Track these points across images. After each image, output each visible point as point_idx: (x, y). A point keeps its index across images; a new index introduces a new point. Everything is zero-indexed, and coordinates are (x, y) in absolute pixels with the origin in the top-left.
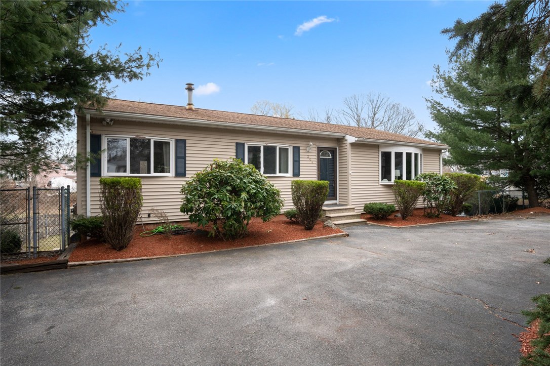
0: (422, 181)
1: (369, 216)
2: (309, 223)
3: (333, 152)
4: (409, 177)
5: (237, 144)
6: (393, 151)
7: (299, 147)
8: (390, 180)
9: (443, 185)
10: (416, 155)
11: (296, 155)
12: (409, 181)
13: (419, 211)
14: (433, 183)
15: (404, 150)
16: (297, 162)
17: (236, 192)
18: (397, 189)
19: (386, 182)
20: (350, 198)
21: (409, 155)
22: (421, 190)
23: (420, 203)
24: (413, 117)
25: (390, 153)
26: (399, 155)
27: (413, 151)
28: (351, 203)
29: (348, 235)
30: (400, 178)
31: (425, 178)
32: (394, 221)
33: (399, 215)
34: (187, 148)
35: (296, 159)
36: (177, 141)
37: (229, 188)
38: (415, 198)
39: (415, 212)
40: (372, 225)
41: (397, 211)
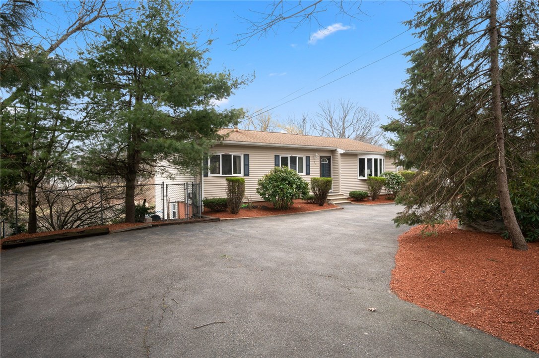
0: (384, 177)
1: (352, 199)
2: (322, 202)
3: (329, 159)
4: (376, 175)
5: (275, 155)
6: (366, 157)
7: (309, 157)
8: (364, 176)
9: (397, 180)
10: (381, 160)
11: (308, 162)
12: (376, 177)
13: (383, 197)
14: (390, 178)
15: (373, 157)
16: (308, 166)
17: (290, 184)
18: (369, 182)
19: (362, 178)
20: (341, 188)
21: (376, 160)
22: (383, 183)
23: (383, 191)
24: (378, 120)
25: (364, 159)
26: (370, 160)
27: (378, 157)
28: (341, 192)
29: (343, 208)
30: (370, 175)
31: (386, 175)
32: (368, 201)
33: (371, 198)
34: (250, 159)
35: (308, 164)
36: (245, 155)
37: (287, 182)
38: (380, 188)
39: (380, 197)
40: (354, 204)
41: (370, 196)
